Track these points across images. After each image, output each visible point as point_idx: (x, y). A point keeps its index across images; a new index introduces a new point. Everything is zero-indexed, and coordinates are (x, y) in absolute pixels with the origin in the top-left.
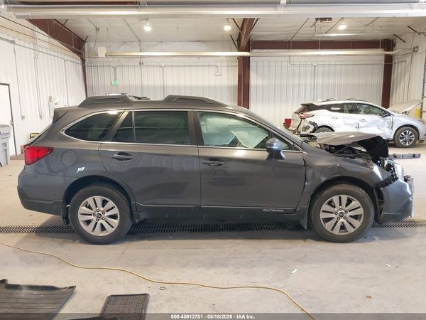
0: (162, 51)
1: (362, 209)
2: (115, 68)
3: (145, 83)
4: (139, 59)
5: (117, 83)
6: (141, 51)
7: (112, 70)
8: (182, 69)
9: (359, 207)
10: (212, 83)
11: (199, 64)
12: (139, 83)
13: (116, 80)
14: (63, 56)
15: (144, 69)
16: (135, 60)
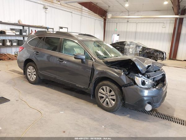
0: (138, 15)
1: (115, 96)
2: (117, 23)
3: (128, 30)
4: (127, 20)
5: (117, 29)
6: (128, 16)
7: (116, 24)
8: (146, 24)
9: (114, 95)
10: (160, 31)
11: (155, 22)
12: (125, 30)
13: (116, 28)
14: (94, 18)
15: (129, 24)
16: (126, 20)
